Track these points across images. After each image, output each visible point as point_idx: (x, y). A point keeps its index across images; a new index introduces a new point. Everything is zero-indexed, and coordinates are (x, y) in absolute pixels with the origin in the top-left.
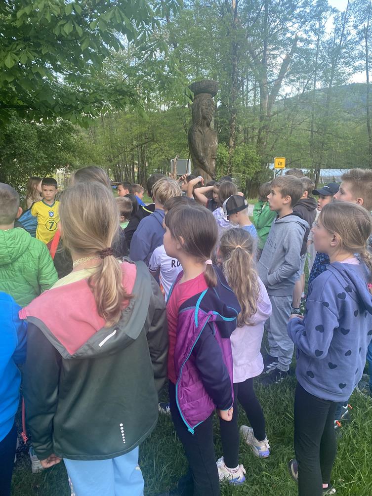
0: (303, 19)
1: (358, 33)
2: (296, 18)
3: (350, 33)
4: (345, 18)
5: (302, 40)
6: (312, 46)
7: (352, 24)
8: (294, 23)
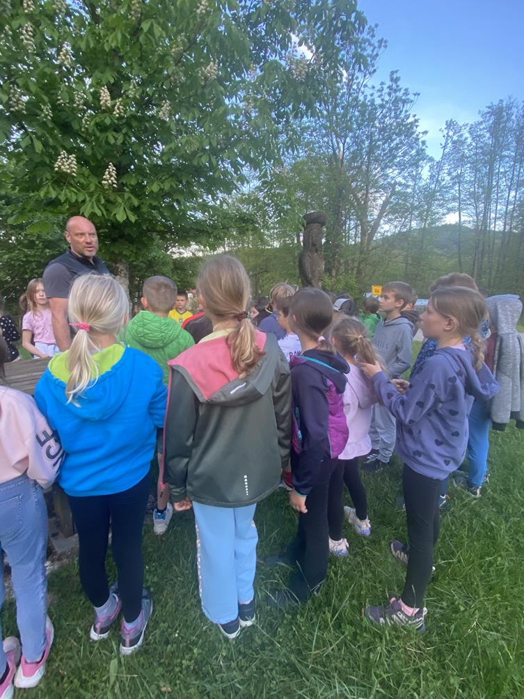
0: (402, 166)
1: (452, 179)
2: (396, 166)
3: (444, 180)
4: (440, 166)
5: (400, 184)
6: (409, 190)
7: (446, 171)
8: (394, 170)
